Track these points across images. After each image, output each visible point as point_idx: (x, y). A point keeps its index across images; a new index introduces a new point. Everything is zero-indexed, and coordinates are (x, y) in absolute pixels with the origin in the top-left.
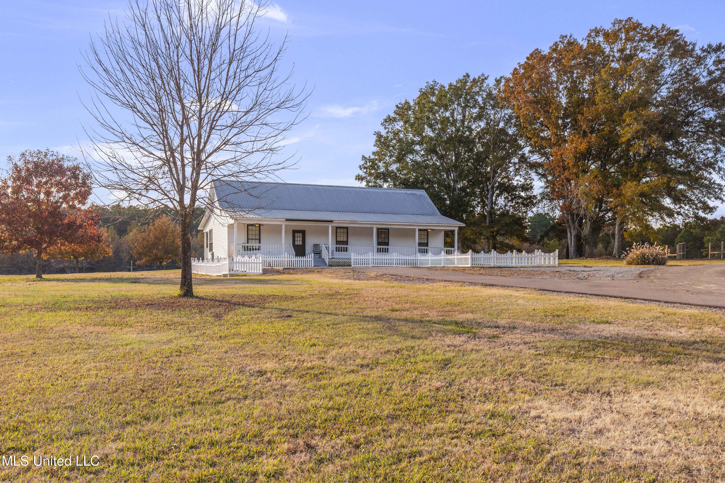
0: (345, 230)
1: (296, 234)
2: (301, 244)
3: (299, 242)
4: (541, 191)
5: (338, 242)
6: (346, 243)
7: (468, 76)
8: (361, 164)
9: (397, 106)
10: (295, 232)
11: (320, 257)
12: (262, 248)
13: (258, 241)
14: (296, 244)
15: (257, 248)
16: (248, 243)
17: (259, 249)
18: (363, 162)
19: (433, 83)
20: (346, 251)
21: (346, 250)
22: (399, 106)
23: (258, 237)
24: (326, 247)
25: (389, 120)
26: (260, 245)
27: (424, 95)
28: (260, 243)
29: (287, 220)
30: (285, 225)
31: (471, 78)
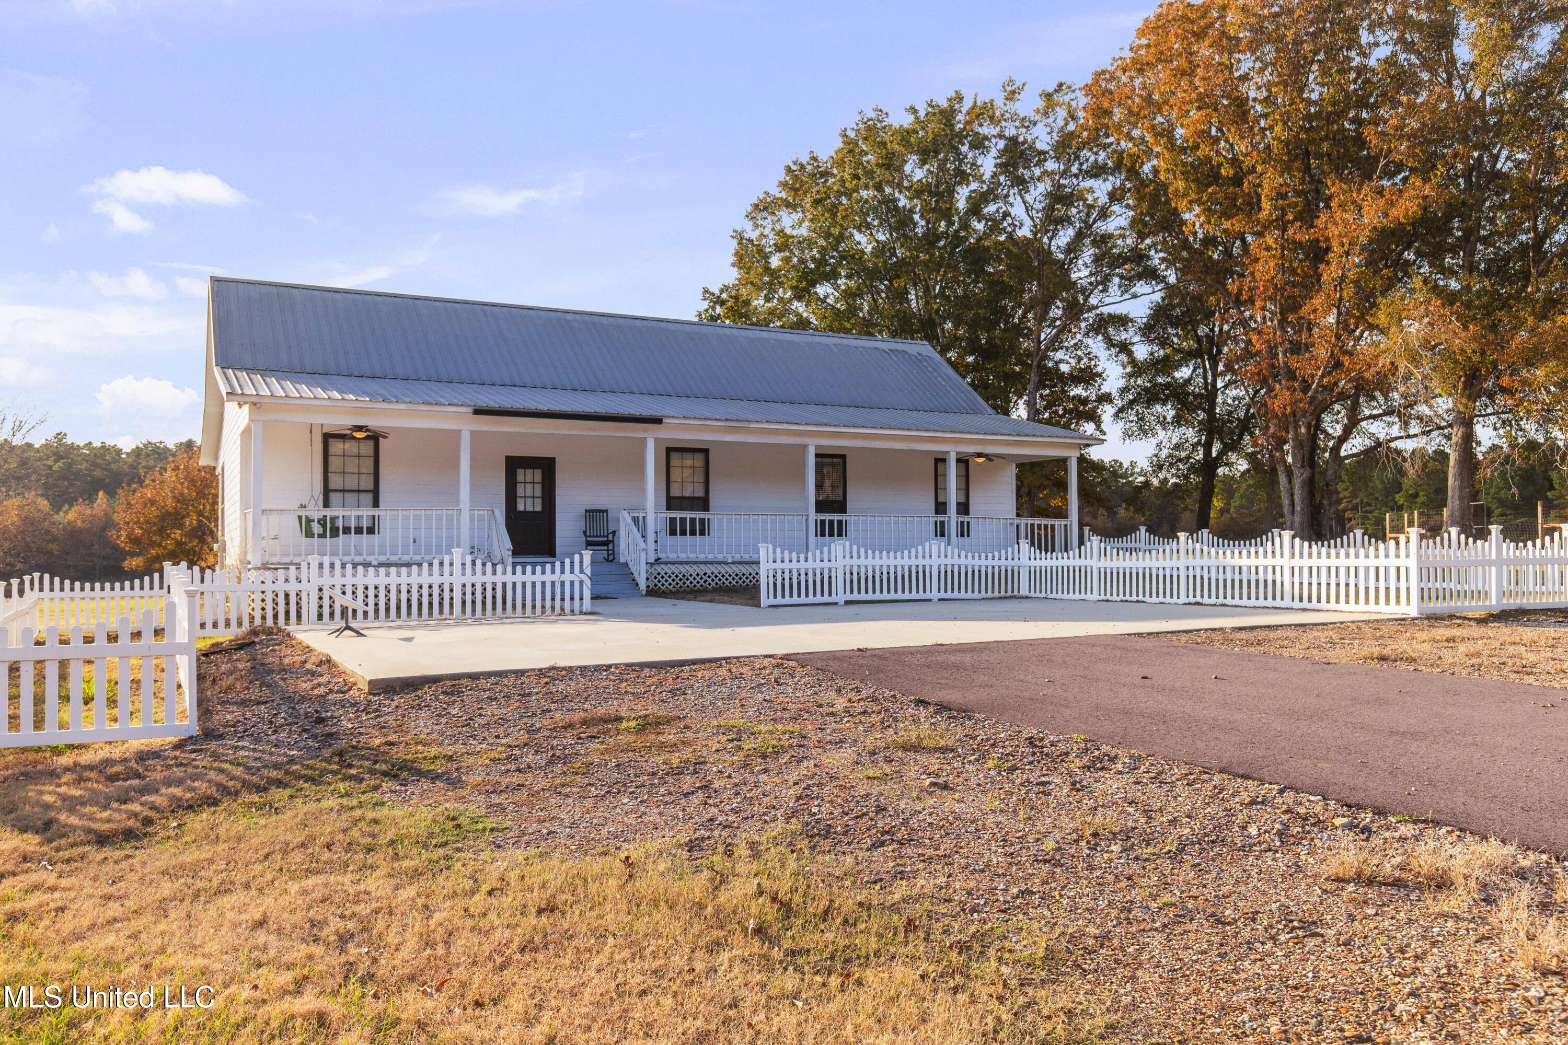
0: (700, 458)
1: (520, 475)
2: (538, 508)
3: (529, 503)
4: (1122, 383)
5: (672, 503)
6: (703, 503)
7: (960, 98)
8: (701, 310)
9: (789, 170)
10: (514, 465)
11: (611, 558)
12: (386, 525)
13: (369, 498)
14: (521, 508)
15: (365, 524)
16: (326, 504)
17: (371, 531)
18: (705, 305)
19: (873, 115)
20: (702, 533)
21: (702, 529)
22: (794, 168)
23: (367, 484)
24: (635, 520)
25: (764, 207)
26: (375, 512)
27: (850, 147)
28: (376, 504)
29: (478, 412)
30: (473, 433)
31: (967, 105)
